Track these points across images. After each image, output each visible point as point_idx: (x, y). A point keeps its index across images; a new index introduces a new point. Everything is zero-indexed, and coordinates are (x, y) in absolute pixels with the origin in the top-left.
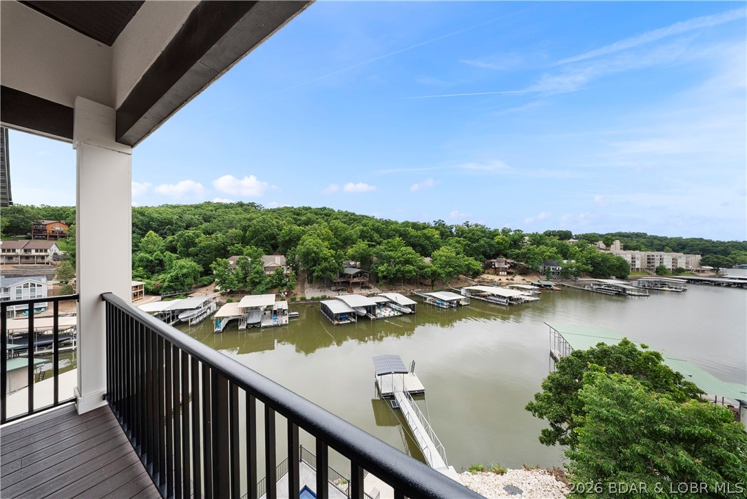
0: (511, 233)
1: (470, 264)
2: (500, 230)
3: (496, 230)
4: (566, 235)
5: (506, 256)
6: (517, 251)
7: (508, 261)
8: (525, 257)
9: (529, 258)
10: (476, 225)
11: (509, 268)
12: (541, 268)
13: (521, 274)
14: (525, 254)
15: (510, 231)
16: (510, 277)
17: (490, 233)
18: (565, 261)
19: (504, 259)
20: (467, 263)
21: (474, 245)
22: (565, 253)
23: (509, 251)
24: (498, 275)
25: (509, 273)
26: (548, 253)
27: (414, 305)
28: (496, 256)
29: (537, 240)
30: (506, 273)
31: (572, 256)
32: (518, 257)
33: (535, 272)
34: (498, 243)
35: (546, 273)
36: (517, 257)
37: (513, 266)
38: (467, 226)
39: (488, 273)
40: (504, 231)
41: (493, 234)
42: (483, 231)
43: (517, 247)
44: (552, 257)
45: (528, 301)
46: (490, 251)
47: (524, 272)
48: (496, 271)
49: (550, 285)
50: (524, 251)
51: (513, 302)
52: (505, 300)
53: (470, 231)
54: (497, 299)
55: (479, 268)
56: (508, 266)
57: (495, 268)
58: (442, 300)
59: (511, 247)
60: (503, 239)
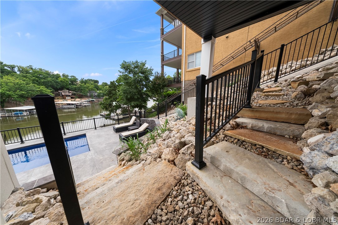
0: (69, 77)
1: (42, 90)
2: (61, 75)
3: (58, 75)
4: (97, 82)
5: (68, 89)
6: (75, 86)
7: (70, 91)
8: (80, 89)
9: (82, 90)
12: (89, 94)
13: (79, 98)
14: (79, 88)
16: (73, 100)
18: (98, 91)
19: (68, 91)
22: (97, 88)
23: (70, 86)
24: (65, 99)
25: (72, 98)
26: (91, 87)
28: (62, 89)
30: (70, 98)
31: (100, 89)
33: (86, 96)
34: (61, 81)
35: (91, 96)
36: (75, 90)
37: (73, 94)
39: (58, 99)
40: (64, 75)
43: (73, 84)
44: (92, 89)
45: (86, 106)
46: (57, 85)
47: (81, 97)
48: (64, 97)
49: (94, 101)
50: (78, 86)
51: (77, 106)
52: (73, 106)
53: (35, 72)
54: (69, 106)
55: (51, 94)
56: (70, 94)
57: (63, 96)
58: (23, 110)
59: (70, 84)
60: (64, 80)
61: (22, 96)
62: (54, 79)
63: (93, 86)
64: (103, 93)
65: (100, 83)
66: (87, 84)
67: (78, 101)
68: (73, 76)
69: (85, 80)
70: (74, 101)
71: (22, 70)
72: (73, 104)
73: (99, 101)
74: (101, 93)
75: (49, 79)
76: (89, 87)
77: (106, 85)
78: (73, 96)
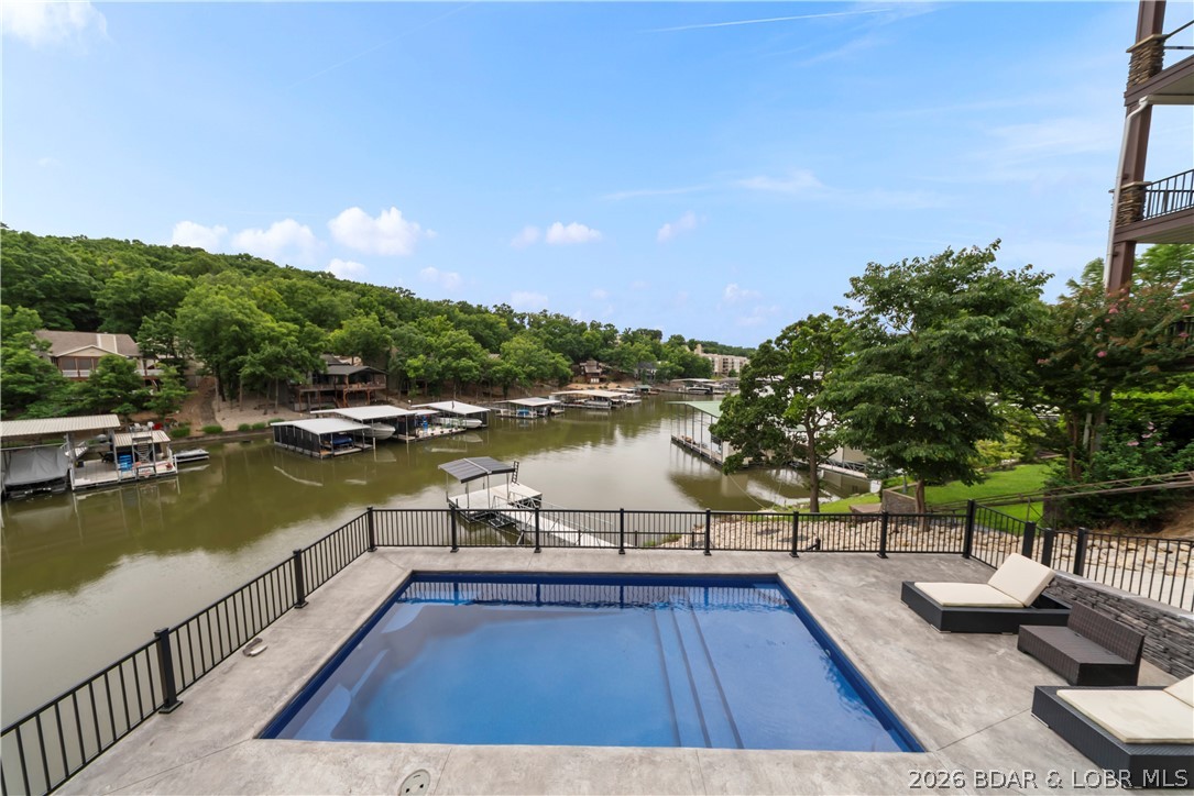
0: (602, 329)
1: (557, 362)
2: (588, 325)
3: (583, 324)
4: (657, 335)
5: (597, 358)
6: (610, 351)
7: (600, 364)
8: (618, 359)
9: (624, 358)
10: (557, 316)
11: (603, 373)
12: (636, 371)
13: (615, 381)
14: (619, 354)
15: (599, 325)
16: (603, 385)
17: (576, 326)
18: (659, 363)
19: (595, 362)
20: (553, 361)
21: (558, 340)
22: (658, 352)
23: (601, 351)
24: (589, 382)
25: (602, 380)
26: (644, 352)
27: (484, 413)
28: (585, 359)
29: (631, 338)
30: (598, 380)
31: (665, 357)
32: (611, 359)
33: (630, 376)
34: (587, 340)
35: (641, 378)
37: (606, 371)
38: (546, 316)
39: (577, 382)
40: (592, 325)
41: (582, 328)
42: (567, 322)
43: (608, 346)
44: (647, 358)
45: (630, 404)
46: (579, 349)
47: (619, 378)
48: (586, 378)
49: (647, 390)
50: (617, 349)
51: (615, 405)
52: (607, 403)
53: (550, 322)
54: (598, 403)
55: (569, 370)
56: (599, 371)
57: (586, 374)
58: (527, 407)
59: (602, 347)
60: (593, 335)
61: (530, 376)
62: (576, 335)
63: (649, 348)
64: (671, 369)
65: (665, 339)
66: (636, 344)
67: (611, 392)
68: (609, 325)
69: (633, 333)
70: (606, 388)
71: (535, 322)
72: (606, 399)
73: (658, 391)
74: (665, 368)
75: (569, 336)
76: (639, 350)
77: (680, 344)
78: (604, 376)
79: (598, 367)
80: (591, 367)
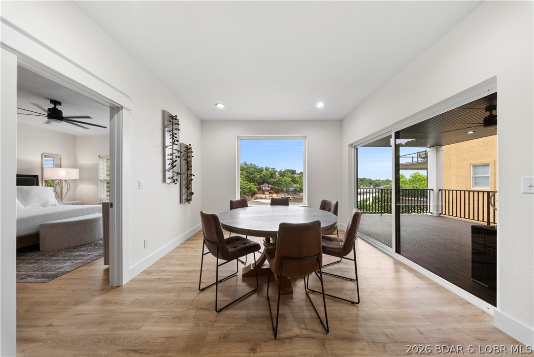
1: (251, 187)
2: (264, 168)
3: (262, 168)
4: (294, 172)
5: (268, 183)
6: (274, 180)
7: (269, 186)
8: (277, 183)
9: (279, 184)
10: (251, 165)
11: (271, 189)
12: (285, 189)
13: (276, 193)
14: (277, 181)
15: (269, 169)
16: (271, 195)
17: (259, 169)
18: (295, 185)
19: (267, 185)
20: (249, 186)
21: (251, 176)
22: (294, 181)
23: (270, 180)
24: (264, 194)
25: (270, 193)
26: (288, 181)
28: (263, 183)
29: (282, 174)
30: (268, 193)
33: (283, 191)
34: (264, 175)
35: (287, 192)
36: (274, 184)
39: (259, 193)
40: (266, 168)
41: (261, 170)
42: (255, 167)
43: (273, 178)
44: (289, 183)
46: (260, 179)
48: (263, 192)
49: (289, 198)
53: (248, 168)
55: (256, 190)
56: (269, 189)
57: (263, 190)
59: (270, 178)
60: (266, 173)
62: (259, 173)
63: (290, 179)
64: (300, 188)
65: (297, 174)
68: (273, 168)
69: (284, 171)
73: (294, 198)
74: (298, 188)
75: (256, 173)
76: (286, 180)
78: (271, 191)
79: (268, 187)
80: (265, 187)
